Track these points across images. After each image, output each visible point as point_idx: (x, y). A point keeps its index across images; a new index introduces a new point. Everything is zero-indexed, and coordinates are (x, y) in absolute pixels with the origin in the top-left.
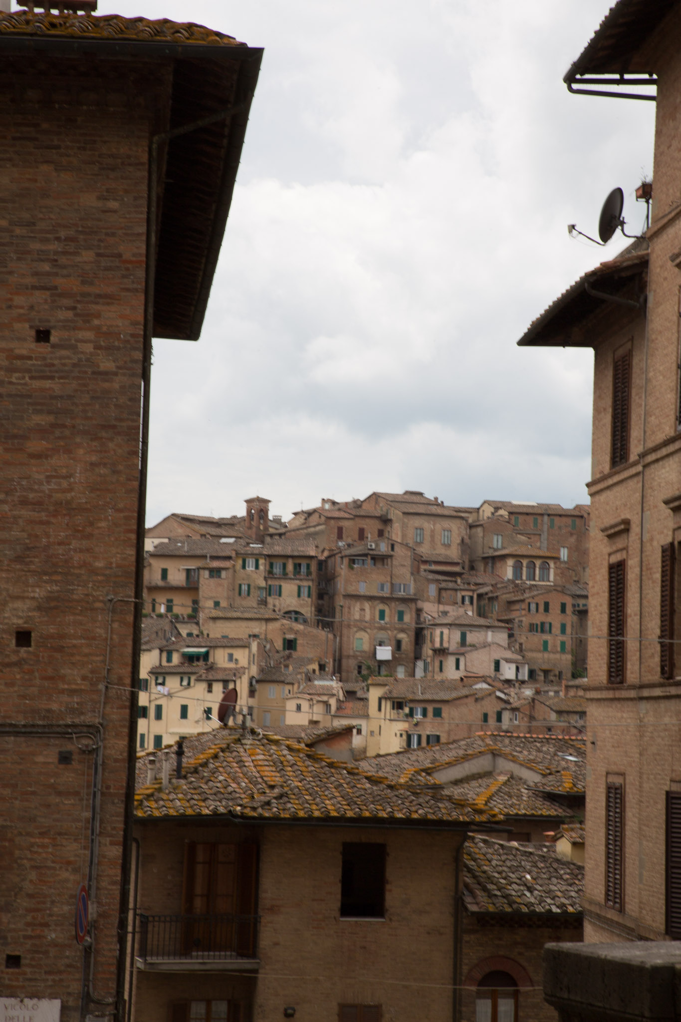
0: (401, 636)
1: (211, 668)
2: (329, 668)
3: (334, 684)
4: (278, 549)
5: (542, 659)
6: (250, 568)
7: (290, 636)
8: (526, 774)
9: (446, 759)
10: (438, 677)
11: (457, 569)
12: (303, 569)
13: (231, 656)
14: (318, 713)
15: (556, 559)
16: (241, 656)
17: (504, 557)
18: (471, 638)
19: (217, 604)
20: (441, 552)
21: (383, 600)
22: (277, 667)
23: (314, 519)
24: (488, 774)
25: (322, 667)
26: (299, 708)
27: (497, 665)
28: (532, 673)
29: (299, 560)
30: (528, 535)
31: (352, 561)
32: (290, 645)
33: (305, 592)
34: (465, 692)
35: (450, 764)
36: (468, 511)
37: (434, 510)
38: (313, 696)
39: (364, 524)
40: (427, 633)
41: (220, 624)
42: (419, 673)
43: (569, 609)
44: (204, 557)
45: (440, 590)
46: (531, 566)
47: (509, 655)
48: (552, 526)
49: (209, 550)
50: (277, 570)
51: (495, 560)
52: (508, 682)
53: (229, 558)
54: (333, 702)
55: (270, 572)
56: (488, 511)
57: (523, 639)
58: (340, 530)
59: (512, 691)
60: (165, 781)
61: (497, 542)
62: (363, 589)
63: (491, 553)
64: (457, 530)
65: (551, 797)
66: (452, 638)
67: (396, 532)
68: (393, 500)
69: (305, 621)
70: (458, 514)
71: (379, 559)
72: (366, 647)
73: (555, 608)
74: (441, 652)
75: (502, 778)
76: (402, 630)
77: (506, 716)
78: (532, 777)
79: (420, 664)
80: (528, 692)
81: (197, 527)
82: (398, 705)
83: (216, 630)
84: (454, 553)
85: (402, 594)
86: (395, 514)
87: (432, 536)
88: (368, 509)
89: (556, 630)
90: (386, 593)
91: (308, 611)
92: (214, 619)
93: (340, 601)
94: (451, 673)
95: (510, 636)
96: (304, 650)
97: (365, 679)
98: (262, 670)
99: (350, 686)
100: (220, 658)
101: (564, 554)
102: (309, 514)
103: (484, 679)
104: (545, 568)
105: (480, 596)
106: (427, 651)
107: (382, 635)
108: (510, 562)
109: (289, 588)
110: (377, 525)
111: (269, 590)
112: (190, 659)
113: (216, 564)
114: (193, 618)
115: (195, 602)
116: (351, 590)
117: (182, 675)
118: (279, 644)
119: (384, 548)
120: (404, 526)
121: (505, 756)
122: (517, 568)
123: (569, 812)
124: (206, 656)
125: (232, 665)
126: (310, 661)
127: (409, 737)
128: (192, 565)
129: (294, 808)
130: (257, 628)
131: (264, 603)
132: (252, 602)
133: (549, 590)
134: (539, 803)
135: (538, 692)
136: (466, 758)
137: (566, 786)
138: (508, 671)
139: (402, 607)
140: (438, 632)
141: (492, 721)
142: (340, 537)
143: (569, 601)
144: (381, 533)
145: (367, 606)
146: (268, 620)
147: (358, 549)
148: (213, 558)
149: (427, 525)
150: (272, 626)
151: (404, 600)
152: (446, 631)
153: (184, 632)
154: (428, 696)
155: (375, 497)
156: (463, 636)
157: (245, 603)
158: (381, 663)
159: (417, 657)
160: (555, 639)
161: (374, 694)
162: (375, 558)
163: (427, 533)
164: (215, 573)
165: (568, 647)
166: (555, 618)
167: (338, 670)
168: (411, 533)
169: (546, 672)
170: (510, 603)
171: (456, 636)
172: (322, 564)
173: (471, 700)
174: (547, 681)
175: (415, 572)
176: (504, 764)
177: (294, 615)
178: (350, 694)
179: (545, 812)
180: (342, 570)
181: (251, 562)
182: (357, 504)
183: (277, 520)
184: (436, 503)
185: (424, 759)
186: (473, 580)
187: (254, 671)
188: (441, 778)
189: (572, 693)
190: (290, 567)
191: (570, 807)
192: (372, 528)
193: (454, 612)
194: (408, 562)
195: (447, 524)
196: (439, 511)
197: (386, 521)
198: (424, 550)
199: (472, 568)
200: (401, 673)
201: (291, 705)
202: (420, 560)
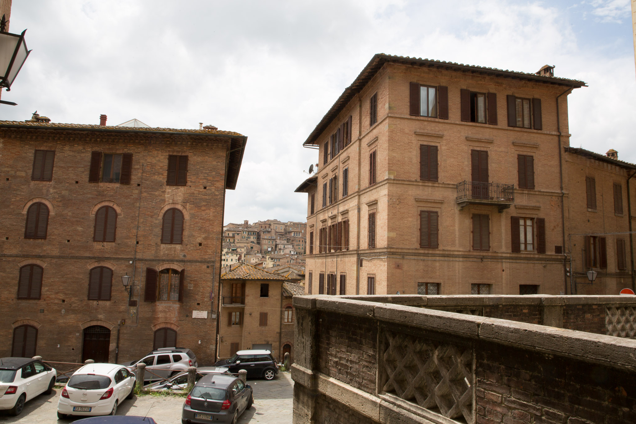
0: (273, 246)
1: (237, 252)
2: (259, 252)
3: (260, 255)
4: (250, 230)
5: (298, 251)
6: (245, 233)
7: (252, 246)
8: (295, 271)
9: (280, 268)
10: (280, 254)
11: (283, 234)
12: (255, 234)
13: (241, 250)
14: (257, 260)
15: (301, 232)
16: (243, 250)
17: (292, 232)
18: (285, 247)
19: (238, 240)
20: (280, 231)
21: (269, 239)
22: (249, 252)
23: (257, 224)
24: (288, 271)
25: (258, 252)
26: (253, 260)
27: (290, 251)
28: (297, 253)
29: (254, 232)
30: (296, 228)
31: (264, 232)
32: (252, 248)
33: (255, 238)
34: (285, 256)
35: (281, 269)
36: (286, 223)
37: (279, 223)
38: (256, 257)
39: (266, 225)
40: (277, 246)
41: (239, 244)
42: (276, 253)
43: (304, 241)
44: (236, 231)
45: (280, 238)
46: (297, 233)
47: (292, 250)
48: (300, 226)
49: (237, 230)
50: (250, 234)
51: (290, 232)
52: (292, 255)
53: (241, 231)
54: (260, 258)
55: (248, 234)
56: (289, 223)
57: (295, 247)
58: (262, 226)
59: (293, 256)
60: (227, 272)
61: (291, 229)
62: (266, 237)
63: (289, 231)
64: (283, 227)
65: (300, 275)
66: (282, 247)
67: (272, 227)
68: (272, 221)
69: (255, 243)
70: (284, 224)
71: (269, 232)
72: (266, 248)
73: (301, 241)
74: (280, 249)
75: (291, 272)
76: (273, 245)
77: (292, 261)
78: (296, 272)
79: (276, 251)
80: (296, 257)
81: (235, 226)
82: (272, 259)
83: (238, 245)
84: (283, 231)
85: (273, 238)
86: (272, 224)
87: (279, 228)
88: (267, 223)
89: (301, 245)
90: (270, 238)
91: (255, 242)
92: (238, 243)
93: (261, 240)
94: (282, 253)
95: (293, 246)
96: (254, 249)
97: (266, 254)
98: (246, 252)
99: (263, 255)
100: (239, 250)
101: (303, 231)
102: (256, 223)
103: (288, 254)
104: (299, 234)
105: (287, 239)
106: (277, 249)
107: (269, 246)
108: (293, 233)
109: (252, 237)
110: (269, 226)
111: (248, 238)
112: (233, 250)
113: (238, 232)
114: (234, 242)
115: (234, 240)
116: (264, 238)
117: (231, 253)
118: (250, 248)
119: (270, 230)
120: (274, 226)
121: (291, 268)
122: (294, 234)
123: (303, 278)
124: (236, 250)
125: (241, 251)
126: (256, 251)
127: (274, 265)
128: (234, 233)
129: (251, 277)
130: (246, 244)
131: (247, 240)
132: (245, 239)
133: (300, 238)
134: (297, 276)
135: (298, 257)
136: (284, 268)
137: (302, 273)
138: (292, 253)
139: (273, 241)
140: (279, 245)
141: (289, 262)
142: (262, 228)
143: (304, 240)
144: (269, 227)
145: (266, 240)
146: (248, 243)
147: (265, 230)
148: (238, 231)
149: (278, 226)
150: (249, 244)
151: (273, 240)
152: (281, 245)
153: (232, 245)
154: (277, 257)
155: (268, 220)
156: (284, 246)
157: (244, 240)
158: (269, 251)
159: (276, 250)
160: (301, 247)
161: (268, 257)
162: (268, 232)
163: (278, 227)
164: (238, 234)
165: (303, 248)
166: (301, 243)
167: (261, 252)
168: (275, 227)
169: (299, 253)
170: (293, 240)
171: (283, 246)
172: (258, 233)
173: (285, 258)
174: (299, 255)
175: (276, 234)
176: (291, 269)
177: (253, 242)
178: (263, 257)
179: (298, 278)
180: (262, 234)
181: (245, 232)
182: (265, 222)
183: (250, 225)
184: (280, 222)
185: (276, 268)
186: (286, 236)
187: (245, 252)
188: (279, 272)
189: (304, 257)
190: (252, 233)
191: (303, 277)
192: (267, 226)
193: (283, 242)
194: (274, 232)
195: (281, 225)
196: (280, 223)
197: (270, 225)
198: (277, 230)
199: (286, 234)
200: (273, 253)
201: (252, 259)
202: (276, 232)
